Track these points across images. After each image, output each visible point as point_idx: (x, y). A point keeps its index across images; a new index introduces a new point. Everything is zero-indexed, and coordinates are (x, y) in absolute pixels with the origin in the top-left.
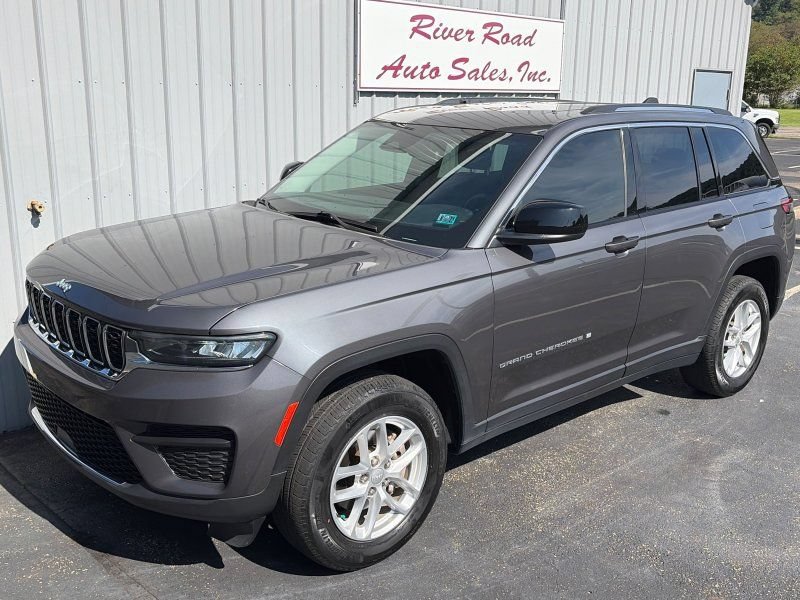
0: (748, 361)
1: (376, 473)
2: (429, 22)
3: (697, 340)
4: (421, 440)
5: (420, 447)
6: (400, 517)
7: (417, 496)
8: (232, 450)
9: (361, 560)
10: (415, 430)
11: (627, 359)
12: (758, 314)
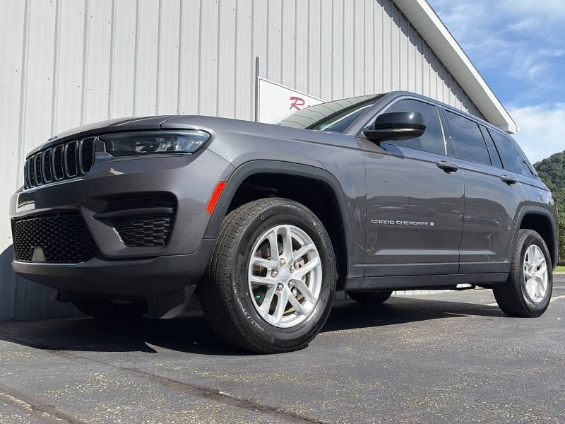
0: (543, 293)
1: (283, 271)
2: (302, 102)
3: (505, 262)
4: (316, 256)
5: (315, 261)
6: (302, 318)
7: (314, 302)
8: (173, 216)
9: (273, 341)
10: (312, 246)
11: (459, 258)
12: (544, 259)
